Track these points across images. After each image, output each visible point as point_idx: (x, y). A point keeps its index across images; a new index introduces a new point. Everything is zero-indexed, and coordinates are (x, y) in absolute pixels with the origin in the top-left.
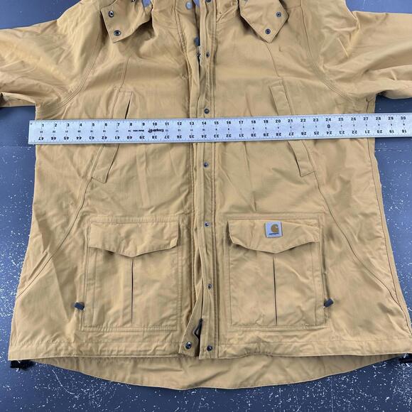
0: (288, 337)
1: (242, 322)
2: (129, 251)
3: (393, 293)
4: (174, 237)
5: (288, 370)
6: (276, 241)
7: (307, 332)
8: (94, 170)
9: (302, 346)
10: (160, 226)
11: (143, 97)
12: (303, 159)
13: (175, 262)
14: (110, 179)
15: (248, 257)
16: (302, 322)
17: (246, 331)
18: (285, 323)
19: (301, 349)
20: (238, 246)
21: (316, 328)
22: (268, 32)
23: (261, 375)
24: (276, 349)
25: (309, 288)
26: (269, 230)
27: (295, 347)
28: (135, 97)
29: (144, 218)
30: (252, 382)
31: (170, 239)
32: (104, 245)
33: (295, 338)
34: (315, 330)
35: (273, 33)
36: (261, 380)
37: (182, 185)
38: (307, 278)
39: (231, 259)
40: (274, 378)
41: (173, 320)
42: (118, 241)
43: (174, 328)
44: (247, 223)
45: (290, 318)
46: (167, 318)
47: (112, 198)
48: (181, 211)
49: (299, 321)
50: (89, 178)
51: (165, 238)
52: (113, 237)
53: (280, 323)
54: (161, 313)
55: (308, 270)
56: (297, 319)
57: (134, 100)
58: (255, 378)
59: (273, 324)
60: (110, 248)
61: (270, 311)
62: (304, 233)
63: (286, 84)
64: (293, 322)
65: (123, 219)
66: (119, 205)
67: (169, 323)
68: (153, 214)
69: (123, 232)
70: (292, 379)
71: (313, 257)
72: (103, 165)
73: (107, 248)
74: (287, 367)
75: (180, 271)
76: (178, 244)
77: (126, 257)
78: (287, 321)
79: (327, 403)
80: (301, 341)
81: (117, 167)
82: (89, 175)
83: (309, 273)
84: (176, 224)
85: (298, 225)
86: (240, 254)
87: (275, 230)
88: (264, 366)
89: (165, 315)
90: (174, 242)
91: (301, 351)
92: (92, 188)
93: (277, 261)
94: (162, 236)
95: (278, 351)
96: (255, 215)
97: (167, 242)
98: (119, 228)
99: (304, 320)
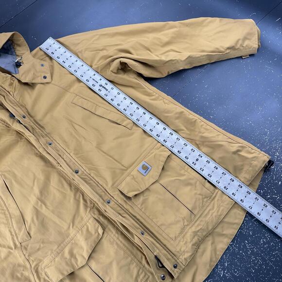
0: (206, 215)
1: (178, 233)
2: (81, 262)
3: (229, 140)
4: (98, 228)
5: (224, 232)
6: (151, 173)
7: (213, 202)
8: (17, 238)
9: (218, 212)
10: (84, 229)
11: (9, 171)
12: (123, 121)
13: (112, 240)
14: (32, 234)
15: (147, 196)
16: (205, 200)
17: (184, 236)
18: (197, 210)
19: (219, 214)
20: (136, 195)
21: (214, 195)
22: (45, 77)
23: (215, 250)
24: (208, 228)
25: (190, 179)
26: (143, 171)
27: (216, 216)
28: (4, 175)
29: (72, 235)
30: (214, 259)
31: (97, 231)
32: (62, 274)
33: (211, 212)
34: (215, 197)
35: (48, 75)
36: (218, 253)
37: (75, 195)
38: (184, 175)
39: (139, 206)
40: (222, 244)
41: (142, 273)
42: (69, 263)
43: (147, 276)
44: (128, 179)
45: (197, 204)
46: (138, 275)
47: (43, 242)
48: (89, 209)
49: (203, 201)
50: (19, 245)
51: (93, 233)
52: (64, 264)
53: (195, 212)
54: (132, 276)
55: (180, 170)
56: (201, 201)
57: (6, 178)
58: (214, 255)
59: (193, 216)
60: (68, 272)
61: (185, 212)
62: (160, 155)
64: (201, 205)
65: (60, 248)
66: (51, 243)
67: (141, 277)
68: (75, 227)
69: (67, 255)
70: (232, 235)
71: (175, 162)
72: (20, 229)
73: (66, 273)
74: (223, 231)
75: (119, 242)
76: (104, 230)
77: (82, 267)
78: (198, 207)
80: (215, 209)
81: (29, 224)
82: (18, 243)
83: (182, 172)
84: (92, 219)
85: (154, 153)
86: (141, 198)
87: (145, 168)
88: (212, 243)
89: (134, 276)
90: (100, 231)
91: (220, 215)
92: (26, 249)
93: (162, 182)
94: (91, 234)
95: (210, 228)
96: (128, 171)
97: (97, 234)
98: (63, 255)
99: (205, 198)
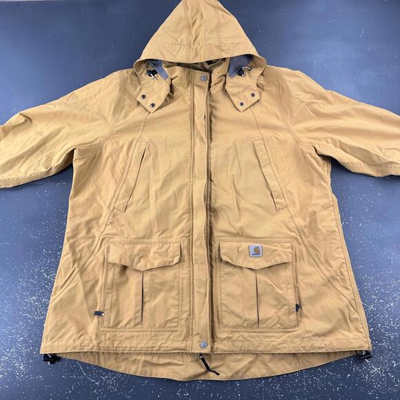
0: (267, 337)
1: (231, 324)
2: (141, 265)
3: (353, 302)
4: (176, 256)
5: (269, 364)
6: (257, 260)
7: (284, 334)
8: (116, 201)
9: (279, 344)
10: (166, 247)
11: (156, 146)
12: (279, 197)
13: (177, 275)
14: (128, 210)
15: (236, 272)
16: (279, 325)
17: (234, 332)
18: (265, 325)
19: (278, 347)
20: (227, 262)
21: (290, 330)
22: (242, 104)
23: (248, 368)
24: (258, 347)
25: (283, 297)
26: (252, 251)
27: (273, 345)
28: (149, 146)
29: (153, 240)
30: (240, 374)
31: (174, 257)
32: (120, 261)
33: (273, 338)
34: (289, 332)
35: (246, 106)
36: (248, 373)
37: (183, 214)
38: (282, 289)
39: (222, 273)
40: (258, 371)
41: (175, 322)
42: (132, 258)
43: (176, 329)
44: (235, 244)
45: (269, 321)
46: (171, 321)
47: (129, 224)
48: (182, 235)
49: (275, 325)
50: (112, 208)
51: (170, 256)
52: (128, 254)
53: (261, 326)
54: (166, 316)
55: (283, 283)
56: (274, 323)
57: (149, 149)
58: (244, 370)
59: (255, 326)
60: (125, 263)
61: (253, 316)
62: (279, 255)
63: (265, 139)
64: (270, 325)
65: (136, 240)
66: (133, 229)
67: (172, 324)
68: (160, 237)
69: (136, 251)
70: (272, 372)
71: (287, 274)
72: (123, 198)
73: (123, 263)
74: (269, 362)
75: (181, 282)
76: (180, 261)
77: (138, 271)
78: (267, 324)
79: (300, 381)
80: (279, 340)
81: (134, 200)
82: (112, 206)
83: (284, 286)
84: (178, 244)
85: (275, 248)
86: (229, 269)
87: (257, 252)
88: (250, 362)
89: (168, 318)
90: (176, 260)
91: (278, 349)
92: (114, 216)
93: (258, 275)
94: (167, 255)
95: (260, 349)
96: (241, 239)
97: (172, 259)
98: (133, 248)
99: (280, 324)
